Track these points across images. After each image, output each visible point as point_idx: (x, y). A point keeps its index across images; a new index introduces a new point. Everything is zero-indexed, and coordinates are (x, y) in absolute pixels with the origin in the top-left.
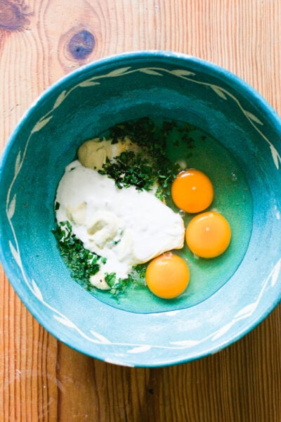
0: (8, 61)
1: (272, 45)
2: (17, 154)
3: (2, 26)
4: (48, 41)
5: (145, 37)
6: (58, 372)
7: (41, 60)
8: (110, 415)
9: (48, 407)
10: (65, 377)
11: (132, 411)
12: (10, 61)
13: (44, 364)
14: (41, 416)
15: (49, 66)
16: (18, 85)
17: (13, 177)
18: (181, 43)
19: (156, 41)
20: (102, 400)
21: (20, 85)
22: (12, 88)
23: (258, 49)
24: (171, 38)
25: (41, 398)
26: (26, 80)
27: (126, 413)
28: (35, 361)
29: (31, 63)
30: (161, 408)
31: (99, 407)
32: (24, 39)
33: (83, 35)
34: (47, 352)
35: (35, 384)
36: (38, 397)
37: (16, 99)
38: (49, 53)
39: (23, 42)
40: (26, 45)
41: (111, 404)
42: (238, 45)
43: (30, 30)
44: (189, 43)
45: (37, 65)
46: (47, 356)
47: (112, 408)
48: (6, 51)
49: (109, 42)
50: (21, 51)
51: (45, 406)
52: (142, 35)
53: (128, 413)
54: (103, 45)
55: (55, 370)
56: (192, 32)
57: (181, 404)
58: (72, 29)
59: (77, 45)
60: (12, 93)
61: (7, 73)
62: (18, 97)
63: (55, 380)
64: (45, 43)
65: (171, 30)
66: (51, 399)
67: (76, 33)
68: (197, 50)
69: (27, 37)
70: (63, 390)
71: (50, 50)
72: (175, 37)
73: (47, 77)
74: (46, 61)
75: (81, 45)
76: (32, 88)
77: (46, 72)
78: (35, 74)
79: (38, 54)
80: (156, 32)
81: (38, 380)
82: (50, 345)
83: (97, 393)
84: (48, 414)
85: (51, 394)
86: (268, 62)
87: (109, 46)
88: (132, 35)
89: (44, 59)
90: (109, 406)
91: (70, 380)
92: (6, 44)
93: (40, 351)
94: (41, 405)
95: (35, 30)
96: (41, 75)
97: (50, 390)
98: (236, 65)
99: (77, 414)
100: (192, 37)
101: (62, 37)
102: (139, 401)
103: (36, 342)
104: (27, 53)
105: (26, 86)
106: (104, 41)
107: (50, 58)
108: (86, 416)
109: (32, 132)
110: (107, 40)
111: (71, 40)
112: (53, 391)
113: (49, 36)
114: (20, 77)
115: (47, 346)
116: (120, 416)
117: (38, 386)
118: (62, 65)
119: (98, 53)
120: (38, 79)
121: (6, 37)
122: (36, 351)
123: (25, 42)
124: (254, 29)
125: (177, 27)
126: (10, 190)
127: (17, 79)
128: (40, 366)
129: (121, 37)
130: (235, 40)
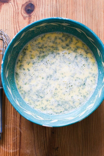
0: (3, 14)
1: (98, 10)
2: (8, 55)
3: (1, 1)
4: (18, 7)
5: (52, 6)
6: (20, 126)
7: (15, 13)
8: (38, 141)
9: (16, 138)
10: (23, 128)
11: (46, 140)
12: (4, 14)
13: (15, 123)
14: (14, 141)
15: (18, 16)
16: (6, 22)
17: (7, 63)
18: (65, 8)
19: (56, 8)
20: (36, 136)
21: (7, 23)
22: (4, 24)
23: (93, 11)
24: (62, 7)
25: (14, 135)
26: (9, 21)
27: (44, 140)
28: (12, 122)
29: (11, 15)
30: (57, 139)
31: (35, 138)
32: (9, 6)
33: (30, 5)
34: (16, 119)
35: (12, 130)
36: (13, 134)
37: (6, 28)
38: (18, 11)
39: (8, 7)
40: (9, 8)
41: (39, 137)
42: (86, 9)
43: (11, 2)
44: (69, 9)
45: (14, 15)
46: (16, 120)
47: (39, 138)
48: (2, 10)
49: (40, 8)
50: (8, 10)
51: (15, 138)
52: (51, 5)
53: (45, 140)
54: (38, 9)
55: (19, 125)
56: (69, 4)
57: (64, 137)
58: (26, 3)
59: (28, 8)
60: (4, 25)
61: (2, 18)
62: (6, 27)
63: (19, 129)
64: (17, 8)
65: (62, 4)
66: (17, 135)
67: (28, 4)
68: (71, 11)
69: (10, 5)
70: (22, 132)
71: (18, 10)
72: (63, 6)
73: (17, 20)
74: (17, 14)
75: (30, 8)
76: (12, 24)
77: (17, 18)
78: (12, 19)
79: (14, 11)
80: (56, 4)
81: (13, 128)
82: (17, 116)
83: (34, 133)
84: (17, 141)
85: (17, 133)
86: (97, 16)
87: (39, 9)
88: (48, 5)
89: (16, 13)
90: (38, 138)
91: (24, 129)
92: (2, 7)
93: (14, 118)
94: (14, 137)
95: (13, 3)
96: (15, 19)
97: (17, 132)
98: (85, 17)
99: (27, 141)
100: (69, 6)
101: (23, 5)
102: (49, 136)
103: (12, 115)
104: (10, 11)
105: (9, 23)
106: (38, 7)
107: (18, 13)
108: (30, 141)
109: (14, 47)
110: (39, 7)
111: (26, 7)
112: (18, 132)
113: (18, 5)
114: (7, 20)
115: (16, 117)
116: (42, 141)
117: (13, 131)
118: (22, 15)
119: (36, 11)
120: (14, 20)
121: (2, 5)
122: (12, 118)
123: (9, 7)
124: (92, 4)
125: (64, 3)
126: (6, 68)
127: (6, 21)
128: (14, 124)
129: (44, 6)
130: (85, 8)
